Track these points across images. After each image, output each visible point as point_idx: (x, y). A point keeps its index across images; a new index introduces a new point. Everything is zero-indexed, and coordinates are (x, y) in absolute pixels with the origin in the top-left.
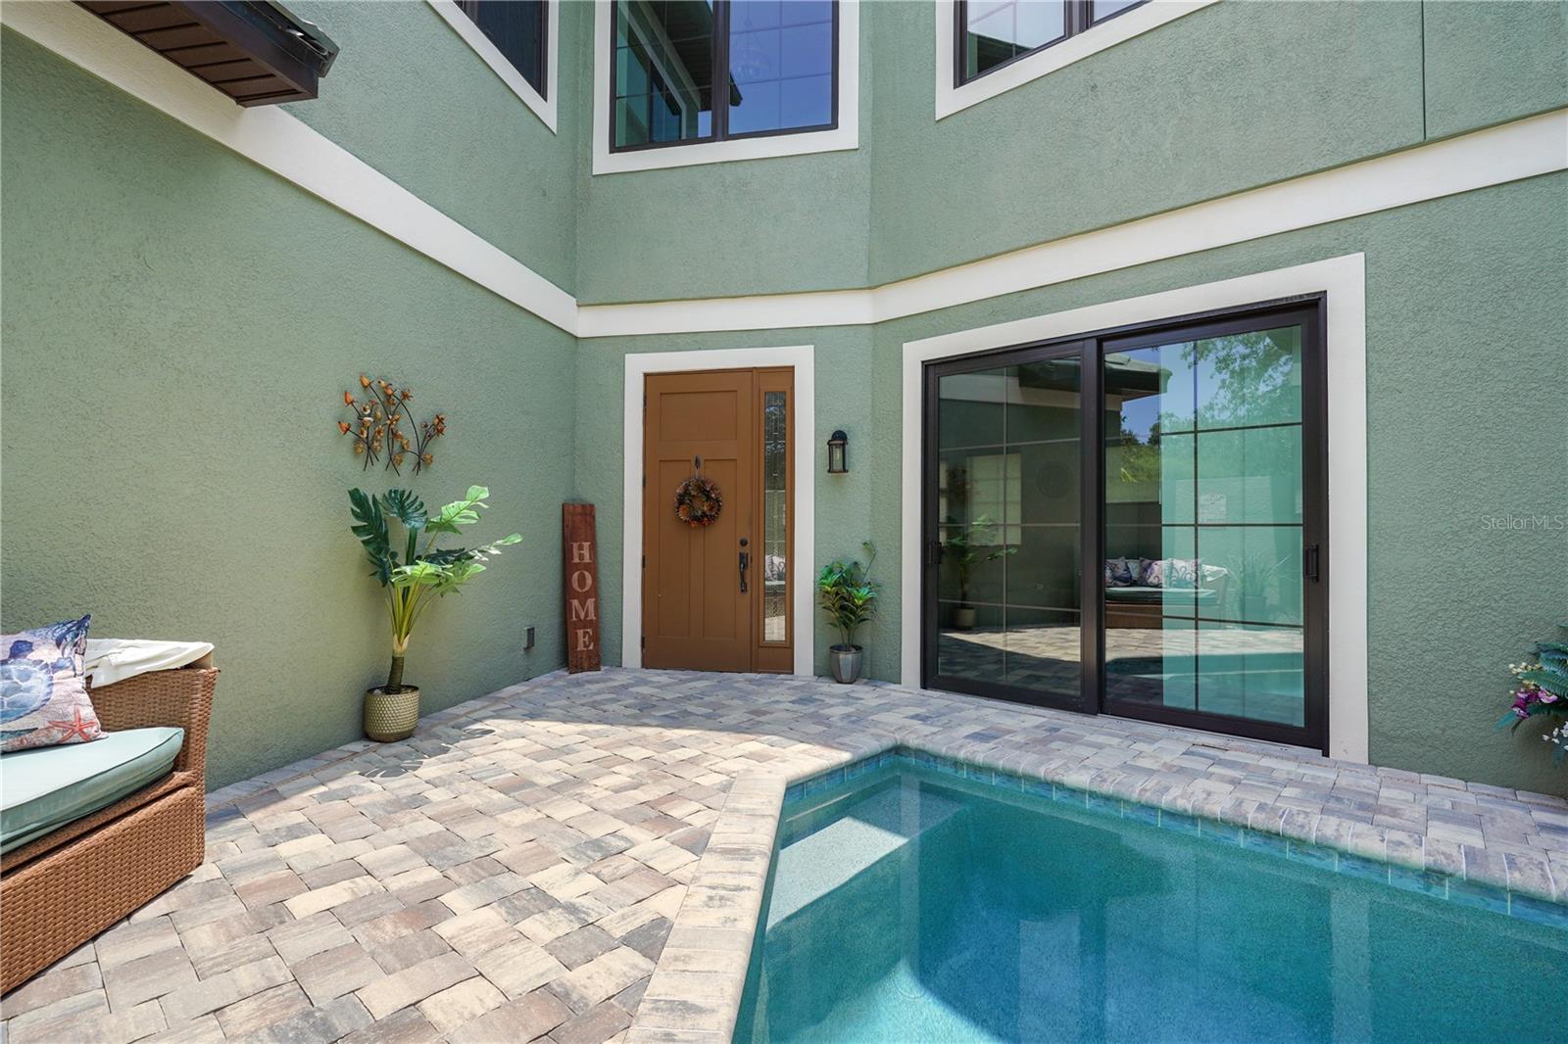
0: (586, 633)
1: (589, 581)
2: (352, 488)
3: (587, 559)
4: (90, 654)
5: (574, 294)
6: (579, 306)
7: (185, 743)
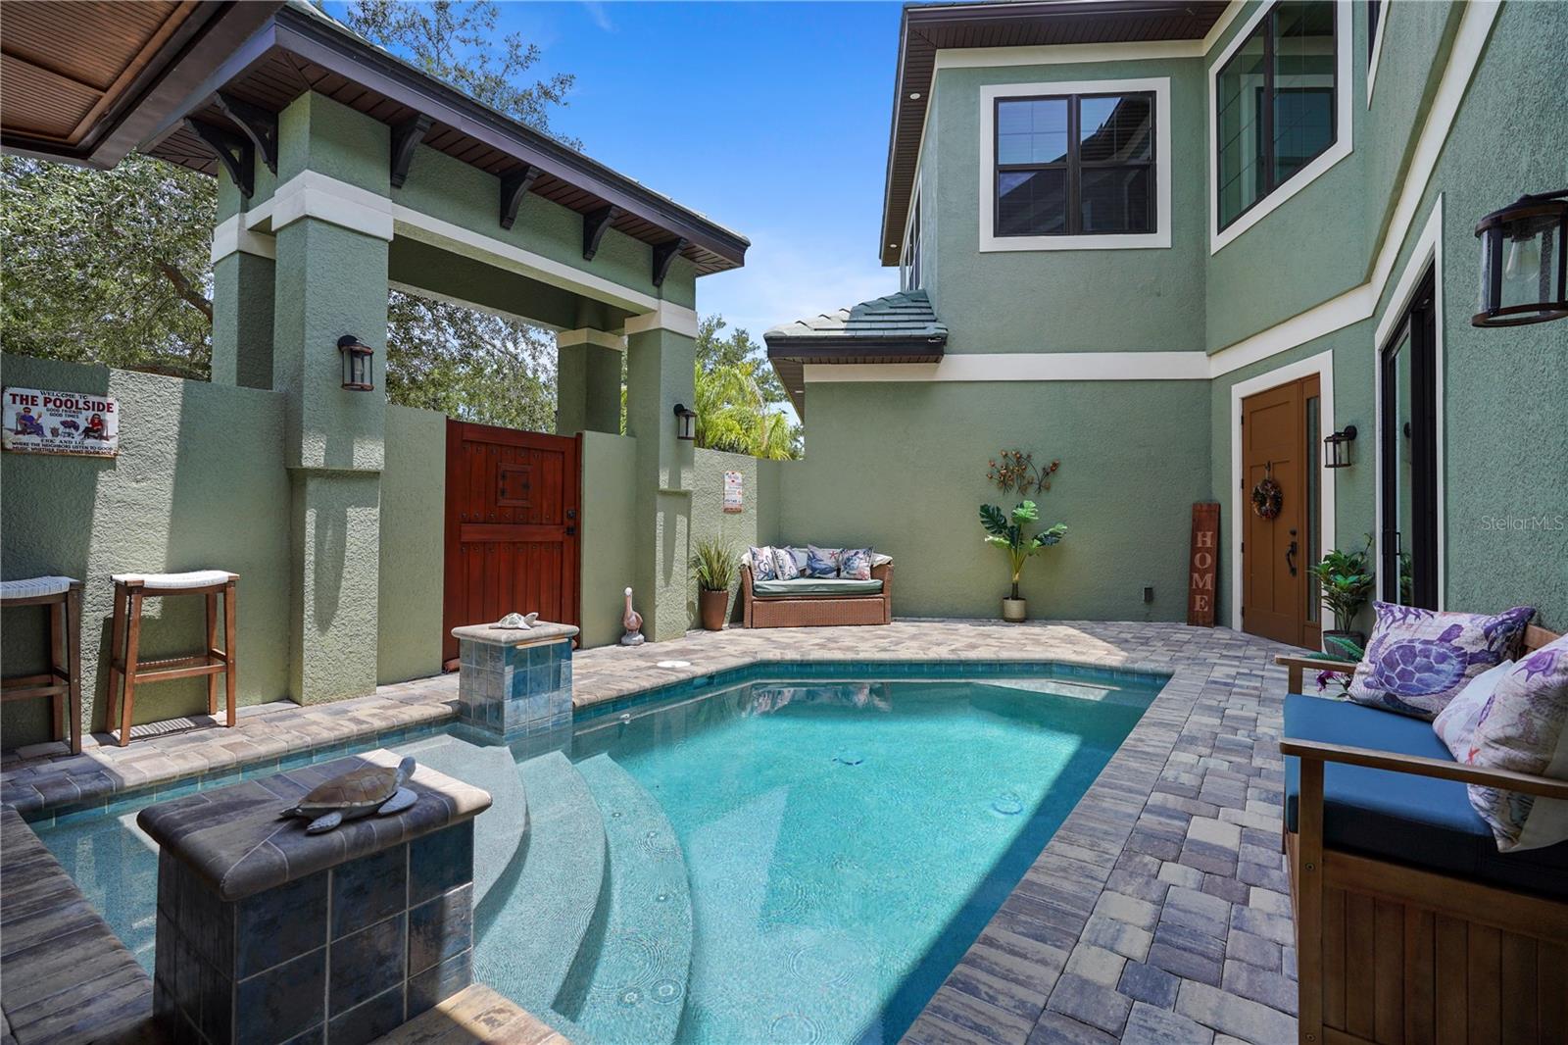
0: (1202, 599)
1: (1209, 561)
2: (983, 504)
3: (1209, 544)
4: (871, 558)
5: (1204, 350)
6: (1210, 355)
7: (883, 585)
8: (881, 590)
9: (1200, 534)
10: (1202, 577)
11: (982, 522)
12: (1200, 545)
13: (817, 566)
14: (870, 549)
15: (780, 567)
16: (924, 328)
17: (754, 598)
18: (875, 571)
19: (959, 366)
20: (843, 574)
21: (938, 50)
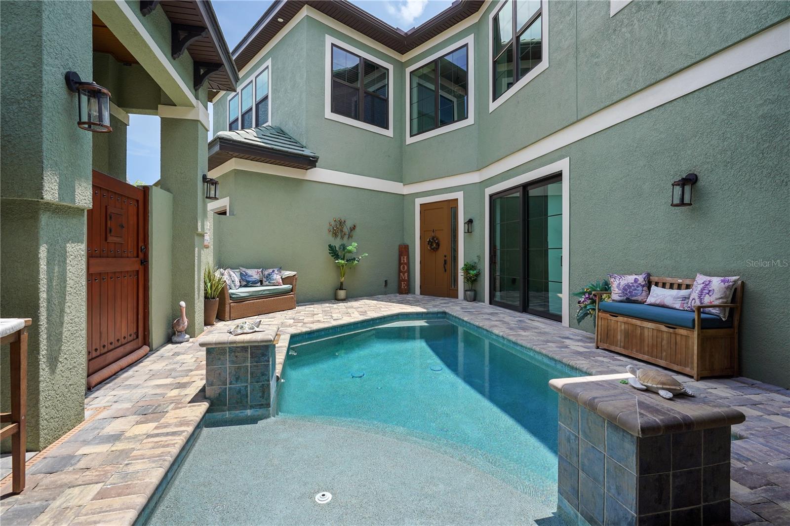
0: (404, 283)
1: (406, 268)
2: (329, 244)
3: (406, 262)
4: (282, 273)
5: (402, 182)
6: (404, 185)
7: (292, 288)
8: (292, 290)
9: (402, 257)
10: (404, 275)
11: (330, 253)
12: (402, 262)
13: (250, 279)
14: (280, 268)
15: (233, 281)
16: (303, 151)
17: (231, 301)
18: (285, 280)
19: (318, 174)
20: (264, 283)
21: (306, 5)
